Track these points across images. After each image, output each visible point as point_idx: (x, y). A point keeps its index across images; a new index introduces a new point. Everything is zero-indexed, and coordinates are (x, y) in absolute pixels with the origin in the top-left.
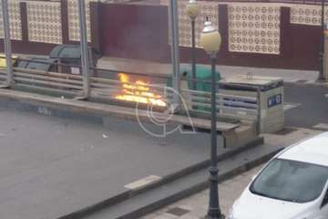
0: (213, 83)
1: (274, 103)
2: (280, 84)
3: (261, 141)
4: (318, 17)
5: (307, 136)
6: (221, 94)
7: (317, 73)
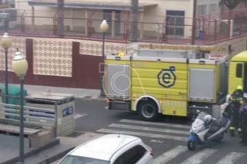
0: (22, 98)
1: (68, 114)
2: (72, 99)
3: (57, 143)
4: (100, 50)
5: (92, 138)
6: (28, 106)
7: (99, 91)
